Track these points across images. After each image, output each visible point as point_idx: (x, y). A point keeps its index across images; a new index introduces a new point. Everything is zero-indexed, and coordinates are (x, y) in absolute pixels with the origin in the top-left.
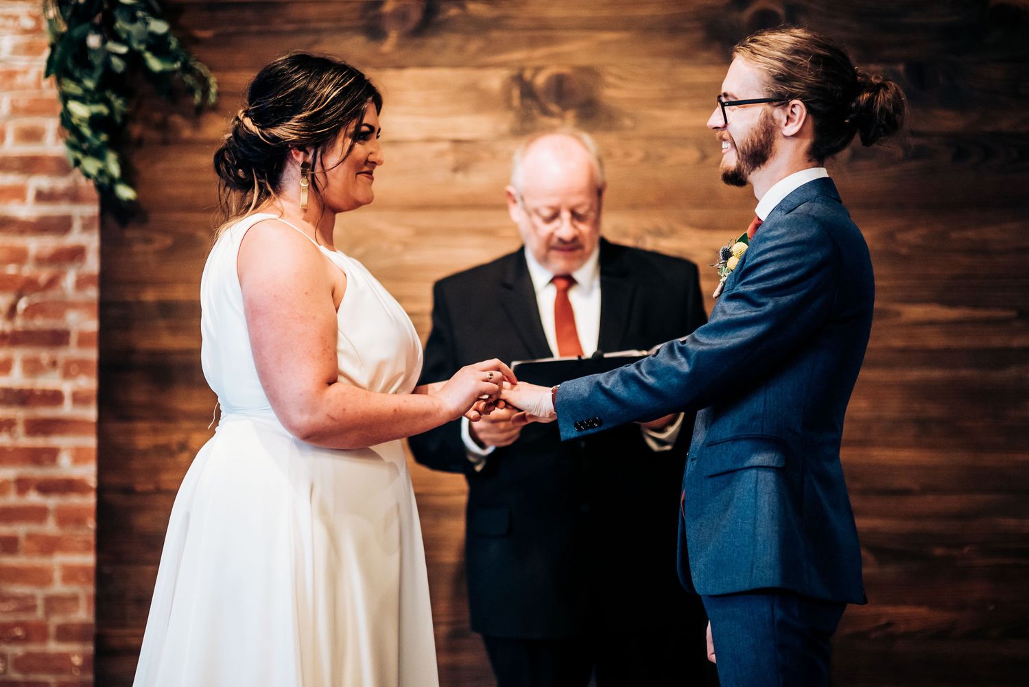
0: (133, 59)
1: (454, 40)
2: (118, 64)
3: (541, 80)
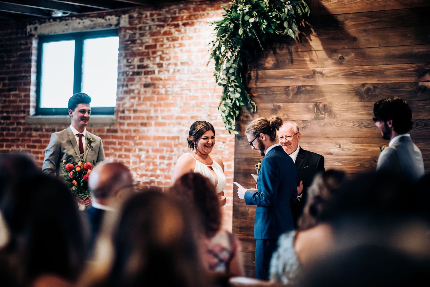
3: (321, 105)
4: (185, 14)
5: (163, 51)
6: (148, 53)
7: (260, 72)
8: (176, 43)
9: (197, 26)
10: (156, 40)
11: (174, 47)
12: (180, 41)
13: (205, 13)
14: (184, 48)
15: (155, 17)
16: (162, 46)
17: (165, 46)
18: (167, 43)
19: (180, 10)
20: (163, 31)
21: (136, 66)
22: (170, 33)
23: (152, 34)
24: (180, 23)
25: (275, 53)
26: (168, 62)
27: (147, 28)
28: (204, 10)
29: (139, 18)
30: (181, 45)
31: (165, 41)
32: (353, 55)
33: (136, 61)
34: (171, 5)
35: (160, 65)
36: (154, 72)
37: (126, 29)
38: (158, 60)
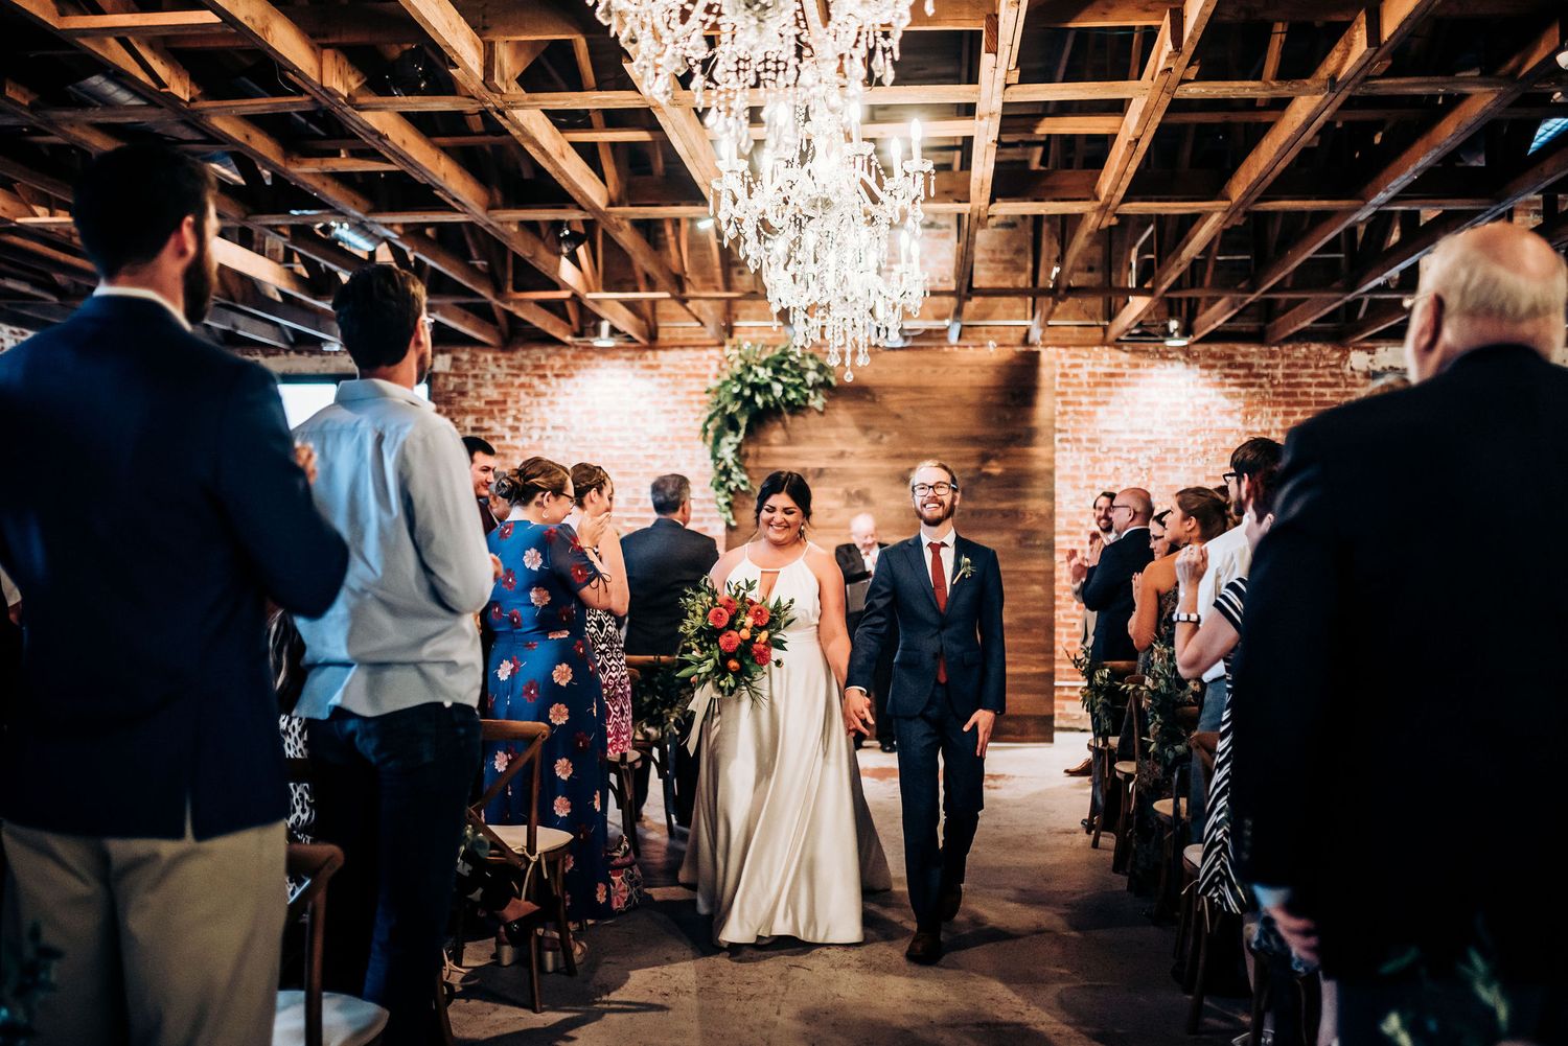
0: (737, 486)
1: (828, 480)
2: (733, 489)
3: (853, 492)
4: (558, 362)
5: (519, 411)
6: (492, 411)
7: (763, 449)
8: (543, 400)
9: (579, 379)
10: (506, 394)
11: (539, 404)
12: (549, 398)
13: (593, 362)
14: (558, 408)
15: (503, 362)
16: (517, 402)
17: (522, 404)
18: (525, 400)
19: (548, 356)
20: (517, 381)
21: (469, 428)
22: (531, 386)
23: (498, 386)
24: (549, 373)
25: (784, 427)
26: (528, 426)
27: (489, 376)
28: (590, 358)
29: (473, 362)
30: (551, 403)
31: (523, 395)
32: (896, 434)
33: (470, 421)
34: (530, 348)
35: (515, 429)
36: (504, 438)
37: (447, 375)
38: (510, 421)
